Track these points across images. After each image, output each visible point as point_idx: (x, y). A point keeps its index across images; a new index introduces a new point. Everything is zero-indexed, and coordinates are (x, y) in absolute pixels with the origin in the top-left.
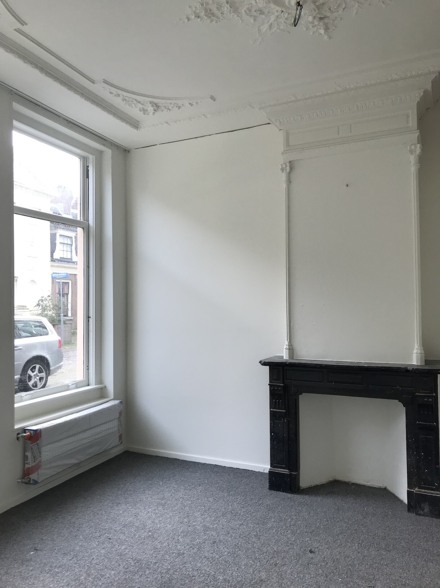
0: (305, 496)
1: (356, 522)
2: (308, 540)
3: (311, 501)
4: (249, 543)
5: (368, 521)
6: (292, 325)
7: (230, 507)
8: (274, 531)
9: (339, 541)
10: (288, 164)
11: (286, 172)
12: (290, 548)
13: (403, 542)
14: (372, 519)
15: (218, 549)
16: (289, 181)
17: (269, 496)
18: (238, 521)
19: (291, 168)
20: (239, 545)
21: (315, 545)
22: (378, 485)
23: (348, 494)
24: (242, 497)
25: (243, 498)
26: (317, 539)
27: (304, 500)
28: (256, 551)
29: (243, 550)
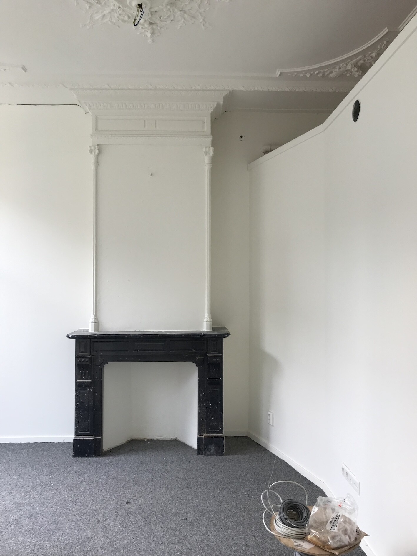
0: (109, 458)
1: (159, 471)
2: (122, 494)
3: (116, 461)
4: (67, 509)
5: (169, 468)
6: (98, 300)
7: (38, 480)
8: (89, 493)
9: (149, 489)
10: (97, 147)
11: (94, 154)
12: (107, 505)
13: (200, 479)
14: (172, 465)
15: (37, 521)
16: (97, 163)
17: (74, 463)
18: (50, 492)
19: (100, 152)
20: (57, 513)
21: (129, 496)
22: (170, 437)
23: (146, 449)
24: (47, 469)
25: (49, 469)
26: (129, 491)
27: (109, 461)
28: (75, 514)
29: (62, 516)
